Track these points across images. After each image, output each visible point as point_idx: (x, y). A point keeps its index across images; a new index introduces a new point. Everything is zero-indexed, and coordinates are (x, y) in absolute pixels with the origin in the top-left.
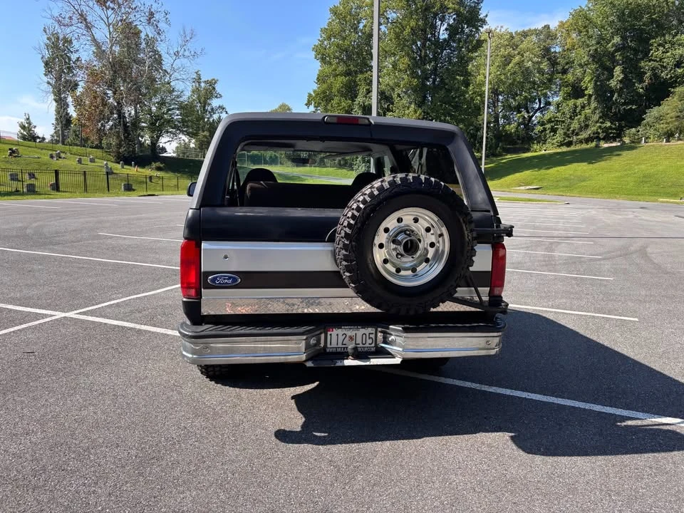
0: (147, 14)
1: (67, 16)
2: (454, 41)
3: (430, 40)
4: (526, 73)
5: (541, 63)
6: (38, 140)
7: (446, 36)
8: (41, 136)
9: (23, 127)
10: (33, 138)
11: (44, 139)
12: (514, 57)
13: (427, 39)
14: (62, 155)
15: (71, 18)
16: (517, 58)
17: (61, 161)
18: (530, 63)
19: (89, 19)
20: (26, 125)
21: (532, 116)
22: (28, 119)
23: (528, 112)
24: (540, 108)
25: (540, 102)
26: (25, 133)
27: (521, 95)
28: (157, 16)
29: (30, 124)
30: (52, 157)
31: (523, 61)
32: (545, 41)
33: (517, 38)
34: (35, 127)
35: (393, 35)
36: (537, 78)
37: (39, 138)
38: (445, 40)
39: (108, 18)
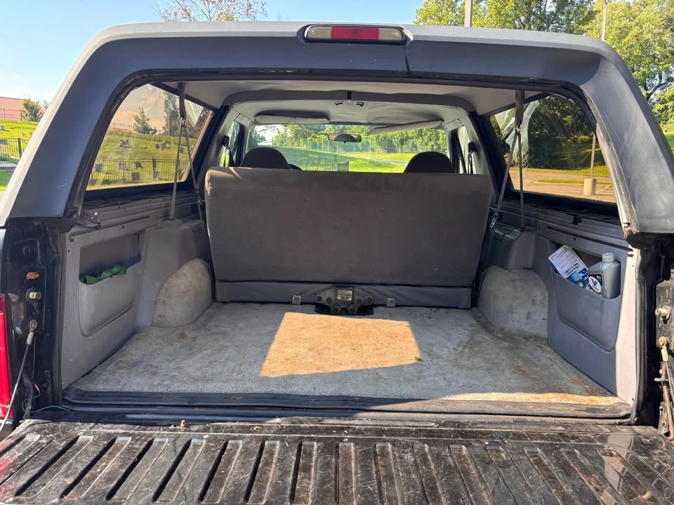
0: (246, 6)
1: (173, 12)
2: (563, 14)
3: (534, 14)
4: (645, 46)
5: (663, 34)
6: (151, 132)
7: (554, 9)
8: (153, 128)
9: (138, 120)
10: (146, 130)
11: (155, 131)
12: (630, 28)
13: (531, 13)
14: (167, 145)
15: (176, 14)
16: (635, 31)
17: (165, 150)
18: (650, 34)
19: (192, 14)
20: (141, 118)
21: (651, 94)
22: (142, 112)
23: (646, 89)
24: (660, 85)
25: (661, 78)
26: (140, 126)
27: (639, 71)
28: (254, 7)
29: (143, 117)
30: (157, 147)
31: (642, 33)
32: (669, 10)
33: (635, 8)
34: (148, 120)
35: (493, 11)
36: (658, 50)
37: (152, 130)
38: (552, 13)
39: (209, 12)
